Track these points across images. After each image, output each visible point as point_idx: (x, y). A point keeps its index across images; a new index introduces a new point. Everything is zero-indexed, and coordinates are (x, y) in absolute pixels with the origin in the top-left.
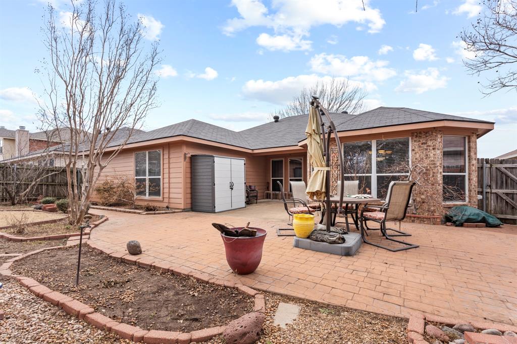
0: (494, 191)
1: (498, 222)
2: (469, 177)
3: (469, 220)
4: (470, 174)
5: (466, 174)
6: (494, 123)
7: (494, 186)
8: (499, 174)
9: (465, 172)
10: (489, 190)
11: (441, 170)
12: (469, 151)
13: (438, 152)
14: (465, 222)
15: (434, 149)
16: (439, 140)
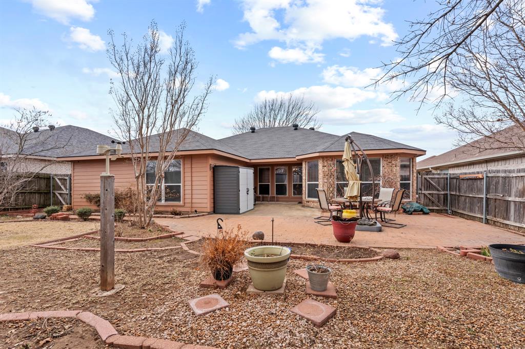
0: (423, 192)
1: (428, 211)
2: (412, 184)
3: (415, 211)
4: (413, 182)
5: (411, 182)
6: (425, 151)
7: (423, 189)
8: (426, 181)
9: (410, 181)
10: (420, 192)
11: (399, 180)
12: (413, 167)
13: (398, 168)
14: (413, 212)
15: (396, 166)
16: (399, 161)
